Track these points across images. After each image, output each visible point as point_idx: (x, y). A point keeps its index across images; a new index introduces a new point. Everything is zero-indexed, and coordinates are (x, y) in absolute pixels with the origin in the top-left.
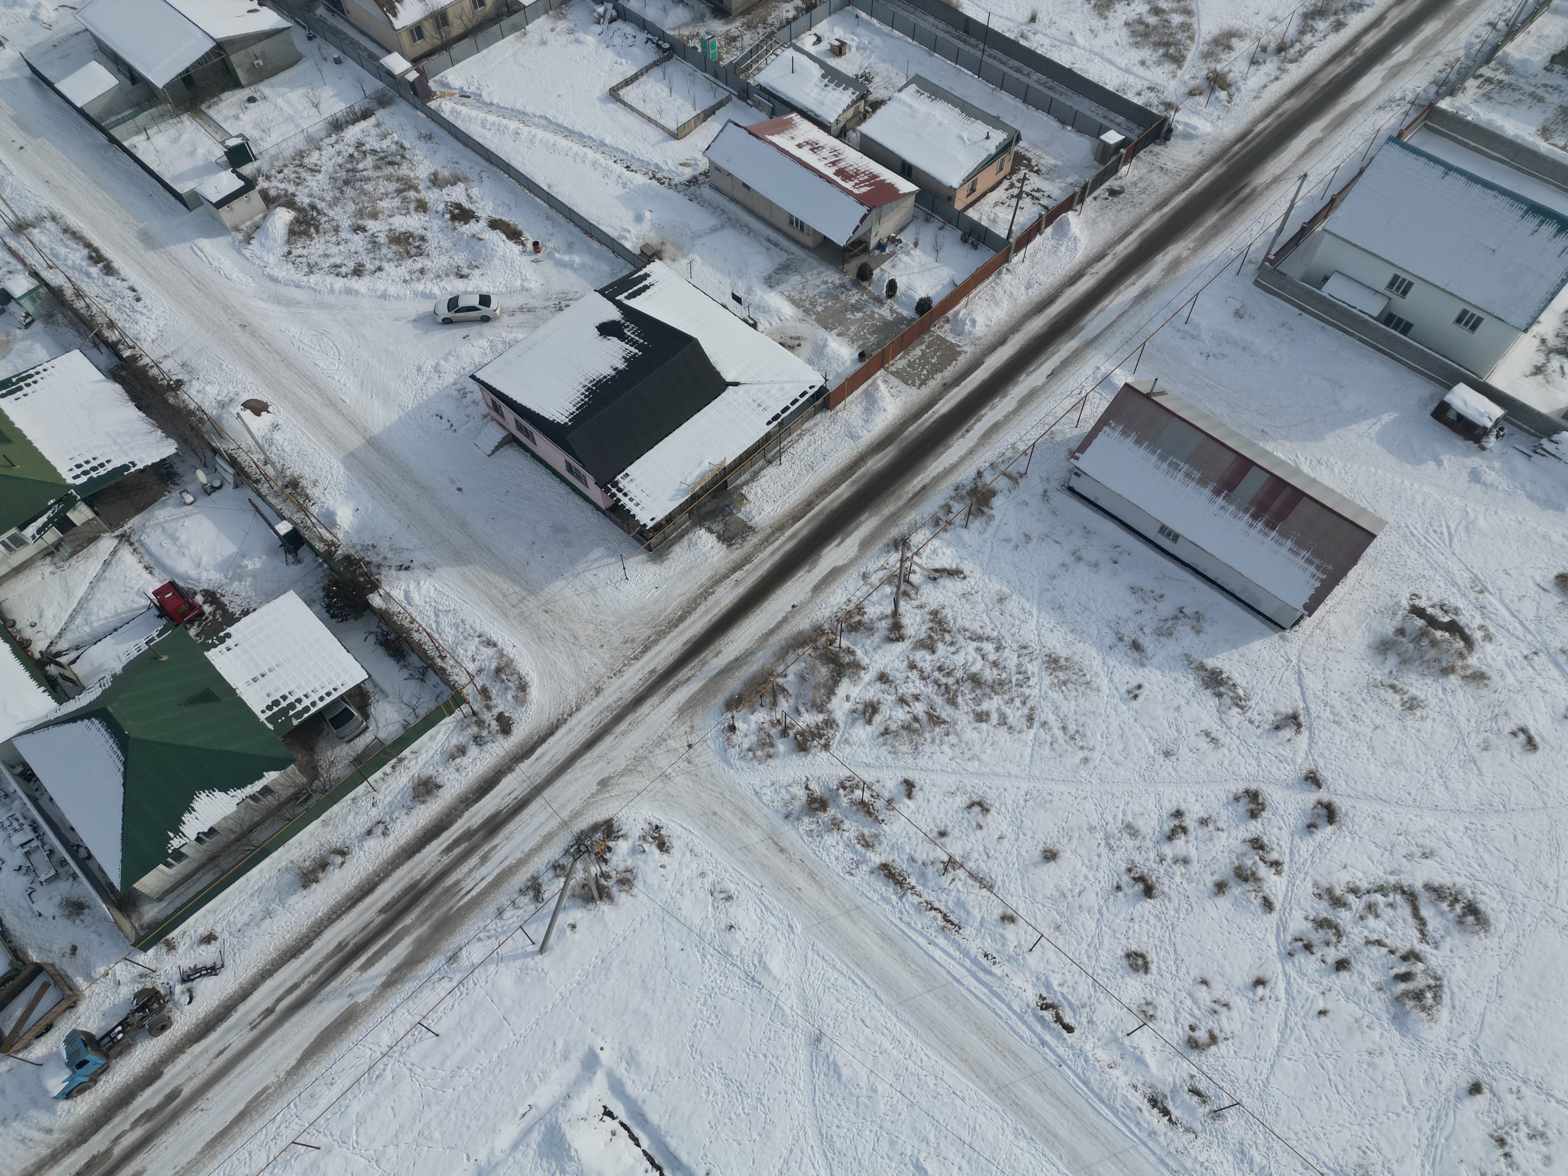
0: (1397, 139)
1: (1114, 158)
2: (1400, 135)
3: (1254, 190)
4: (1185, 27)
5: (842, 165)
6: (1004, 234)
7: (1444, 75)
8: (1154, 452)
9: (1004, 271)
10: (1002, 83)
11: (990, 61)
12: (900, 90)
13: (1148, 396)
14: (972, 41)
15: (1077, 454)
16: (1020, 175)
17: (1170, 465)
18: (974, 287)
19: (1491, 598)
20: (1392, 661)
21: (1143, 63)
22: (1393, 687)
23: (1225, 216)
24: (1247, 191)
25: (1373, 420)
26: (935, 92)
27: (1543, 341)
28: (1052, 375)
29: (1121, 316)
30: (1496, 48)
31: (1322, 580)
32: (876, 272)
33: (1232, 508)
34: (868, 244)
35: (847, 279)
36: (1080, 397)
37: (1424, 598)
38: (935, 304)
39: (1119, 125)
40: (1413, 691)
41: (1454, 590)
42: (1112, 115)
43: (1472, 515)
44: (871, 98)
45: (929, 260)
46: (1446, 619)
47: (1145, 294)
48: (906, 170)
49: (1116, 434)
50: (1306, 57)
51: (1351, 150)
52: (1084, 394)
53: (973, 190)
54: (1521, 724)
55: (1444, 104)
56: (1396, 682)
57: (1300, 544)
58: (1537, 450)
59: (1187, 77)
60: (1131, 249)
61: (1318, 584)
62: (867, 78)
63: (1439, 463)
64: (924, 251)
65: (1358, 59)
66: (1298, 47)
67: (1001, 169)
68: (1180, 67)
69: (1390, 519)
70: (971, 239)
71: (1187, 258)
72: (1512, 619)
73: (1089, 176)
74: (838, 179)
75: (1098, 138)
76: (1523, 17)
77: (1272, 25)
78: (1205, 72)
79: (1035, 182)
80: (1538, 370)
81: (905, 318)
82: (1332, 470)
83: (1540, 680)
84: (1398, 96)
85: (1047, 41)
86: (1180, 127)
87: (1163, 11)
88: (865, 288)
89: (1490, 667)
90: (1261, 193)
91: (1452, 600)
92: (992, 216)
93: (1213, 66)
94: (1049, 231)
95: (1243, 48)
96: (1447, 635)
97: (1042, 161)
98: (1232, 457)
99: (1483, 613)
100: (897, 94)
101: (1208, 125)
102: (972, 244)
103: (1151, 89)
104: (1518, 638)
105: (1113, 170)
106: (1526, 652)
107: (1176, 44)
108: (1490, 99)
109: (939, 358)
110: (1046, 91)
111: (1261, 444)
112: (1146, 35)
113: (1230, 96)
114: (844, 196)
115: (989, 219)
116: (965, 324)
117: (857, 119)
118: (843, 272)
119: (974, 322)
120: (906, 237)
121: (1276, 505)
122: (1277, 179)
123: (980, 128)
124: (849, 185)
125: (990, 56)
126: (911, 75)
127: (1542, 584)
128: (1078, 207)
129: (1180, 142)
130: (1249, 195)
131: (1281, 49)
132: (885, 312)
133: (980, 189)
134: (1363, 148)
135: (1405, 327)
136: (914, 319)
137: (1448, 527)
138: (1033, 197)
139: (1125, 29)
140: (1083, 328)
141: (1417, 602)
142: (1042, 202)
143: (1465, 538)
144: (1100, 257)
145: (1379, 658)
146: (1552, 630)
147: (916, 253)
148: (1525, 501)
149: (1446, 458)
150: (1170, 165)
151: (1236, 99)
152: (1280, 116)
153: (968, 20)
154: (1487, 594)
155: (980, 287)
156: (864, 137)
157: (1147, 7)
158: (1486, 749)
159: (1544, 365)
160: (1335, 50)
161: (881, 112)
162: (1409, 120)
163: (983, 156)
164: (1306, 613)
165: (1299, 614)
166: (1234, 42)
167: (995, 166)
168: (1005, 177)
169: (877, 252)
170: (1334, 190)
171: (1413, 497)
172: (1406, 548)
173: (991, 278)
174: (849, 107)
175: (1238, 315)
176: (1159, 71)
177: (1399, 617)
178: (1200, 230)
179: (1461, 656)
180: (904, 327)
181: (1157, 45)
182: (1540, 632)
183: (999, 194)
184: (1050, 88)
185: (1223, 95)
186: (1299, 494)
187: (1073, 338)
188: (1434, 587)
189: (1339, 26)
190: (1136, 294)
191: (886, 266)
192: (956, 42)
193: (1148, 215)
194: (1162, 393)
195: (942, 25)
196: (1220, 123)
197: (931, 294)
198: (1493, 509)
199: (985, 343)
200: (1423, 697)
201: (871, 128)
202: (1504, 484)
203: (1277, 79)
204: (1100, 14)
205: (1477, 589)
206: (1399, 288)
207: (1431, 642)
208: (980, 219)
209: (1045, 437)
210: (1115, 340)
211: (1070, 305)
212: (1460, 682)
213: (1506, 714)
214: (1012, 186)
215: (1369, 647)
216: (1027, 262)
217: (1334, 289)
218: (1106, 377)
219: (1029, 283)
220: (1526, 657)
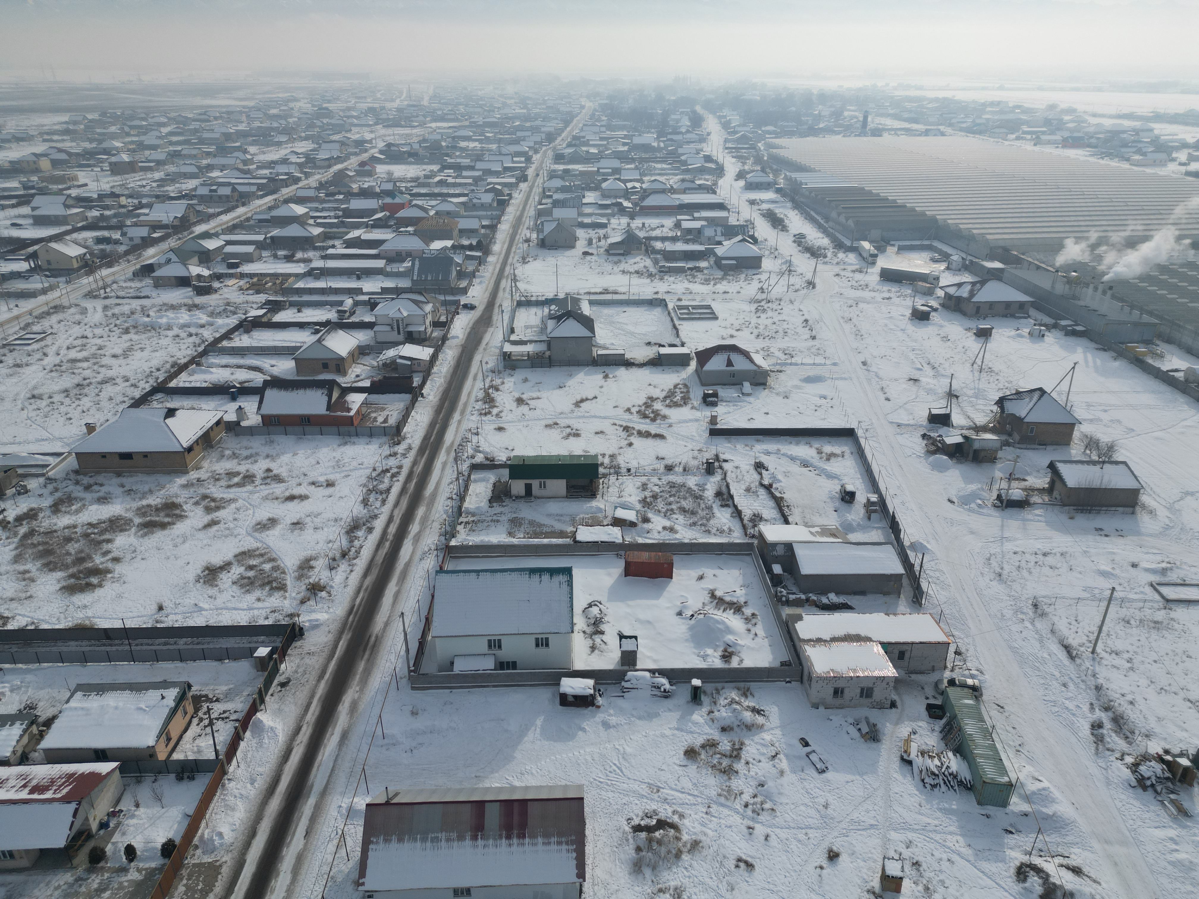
0: (441, 570)
1: (271, 663)
2: (441, 568)
3: (377, 637)
4: (275, 569)
5: (34, 783)
6: (212, 756)
7: (443, 530)
8: (415, 840)
9: (226, 782)
10: (156, 657)
11: (139, 648)
12: (68, 701)
13: (387, 803)
14: (117, 642)
15: (361, 881)
16: (205, 709)
17: (432, 841)
18: (207, 808)
19: (664, 791)
20: (647, 872)
21: (259, 600)
22: (660, 891)
23: (368, 660)
24: (373, 639)
25: (533, 728)
26: (101, 689)
27: (584, 632)
28: (308, 834)
29: (335, 761)
30: (460, 508)
31: (575, 850)
32: (109, 849)
33: (491, 842)
34: (90, 830)
35: (80, 872)
36: (338, 836)
37: (634, 817)
38: (177, 841)
39: (263, 642)
40: (672, 884)
41: (645, 800)
42: (255, 639)
43: (620, 748)
44: (41, 720)
45: (156, 810)
46: (654, 822)
47: (345, 736)
48: (101, 755)
49: (382, 845)
50: (362, 553)
51: (420, 588)
52: (340, 832)
53: (169, 739)
54: (735, 857)
55: (453, 543)
56: (660, 886)
57: (546, 835)
58: (624, 690)
59: (294, 595)
60: (317, 713)
61: (574, 855)
62: (31, 707)
63: (584, 730)
64: (148, 807)
65: (392, 542)
66: (353, 550)
67: (186, 713)
68: (286, 591)
69: (584, 782)
70: (186, 775)
71: (359, 698)
72: (684, 795)
73: (259, 683)
74: (35, 796)
75: (252, 657)
76: (462, 490)
77: (330, 545)
78: (304, 587)
79: (218, 708)
80: (593, 648)
81: (155, 869)
82: (532, 774)
83: (723, 822)
84: (426, 549)
85: (179, 617)
86: (307, 624)
87: (255, 566)
88: (103, 868)
89: (695, 834)
90: (382, 636)
91: (648, 807)
92: (195, 749)
93: (307, 581)
94: (248, 734)
95: (320, 564)
96: (661, 831)
97: (217, 692)
98: (468, 808)
99: (668, 803)
100: (65, 706)
101: (325, 614)
102: (188, 777)
103: (274, 612)
104: (695, 805)
105: (276, 670)
106: (704, 810)
107: (275, 580)
108: (474, 531)
109: (204, 881)
110: (195, 647)
111: (481, 786)
112: (252, 583)
113: (329, 593)
114: (47, 806)
115: (194, 753)
116: (213, 841)
117: (34, 740)
118: (73, 868)
119: (220, 835)
120: (126, 805)
121: (516, 819)
122: (387, 624)
123: (153, 695)
124: (48, 795)
125: (137, 645)
126: (73, 687)
127: (681, 763)
128: (263, 707)
129: (312, 632)
130: (376, 641)
131: (344, 555)
132: (134, 875)
133: (174, 737)
134: (426, 583)
135: (513, 665)
136: (164, 865)
137: (615, 764)
138: (223, 719)
139: (234, 586)
140: (312, 785)
141: (633, 823)
142: (232, 718)
143: (627, 765)
144: (297, 731)
145: (640, 877)
146: (705, 786)
147: (141, 811)
148: (638, 722)
149: (585, 725)
150: (313, 649)
151: (333, 593)
152: (366, 589)
153: (105, 630)
154: (661, 790)
155: (212, 805)
156: (47, 751)
157: (243, 568)
158: (733, 889)
159: (594, 644)
160: (376, 543)
161: (55, 726)
162: (440, 559)
163: (166, 711)
164: (581, 880)
165: (578, 885)
166: (312, 563)
167: (180, 714)
168: (192, 717)
169: (102, 832)
170: (424, 613)
171: (586, 760)
172: (603, 793)
173: (218, 794)
174: (21, 736)
175: (414, 713)
176: (273, 599)
177: (631, 841)
178: (358, 677)
179: (678, 839)
180: (158, 877)
181: (262, 586)
182: (701, 792)
183: (194, 729)
184: (198, 644)
185: (324, 594)
186: (524, 802)
187: (308, 797)
188: (634, 807)
189: (370, 530)
190: (338, 740)
191: (116, 838)
192: (103, 648)
193: (316, 686)
194: (396, 794)
195: (85, 643)
196: (331, 610)
197: (170, 835)
198: (628, 738)
199: (239, 845)
200: (680, 884)
201: (50, 741)
202: (622, 720)
203: (352, 571)
204: (212, 585)
205: (655, 791)
206: (495, 646)
207: (657, 843)
208: (186, 756)
209: (328, 885)
210: (341, 778)
211: (293, 775)
212: (690, 856)
213: (724, 857)
214: (201, 720)
215: (630, 874)
216: (242, 766)
217: (460, 666)
218: (350, 809)
219: (251, 779)
220: (707, 813)
